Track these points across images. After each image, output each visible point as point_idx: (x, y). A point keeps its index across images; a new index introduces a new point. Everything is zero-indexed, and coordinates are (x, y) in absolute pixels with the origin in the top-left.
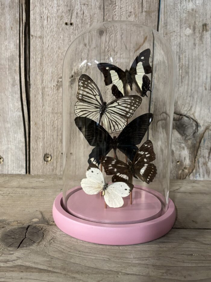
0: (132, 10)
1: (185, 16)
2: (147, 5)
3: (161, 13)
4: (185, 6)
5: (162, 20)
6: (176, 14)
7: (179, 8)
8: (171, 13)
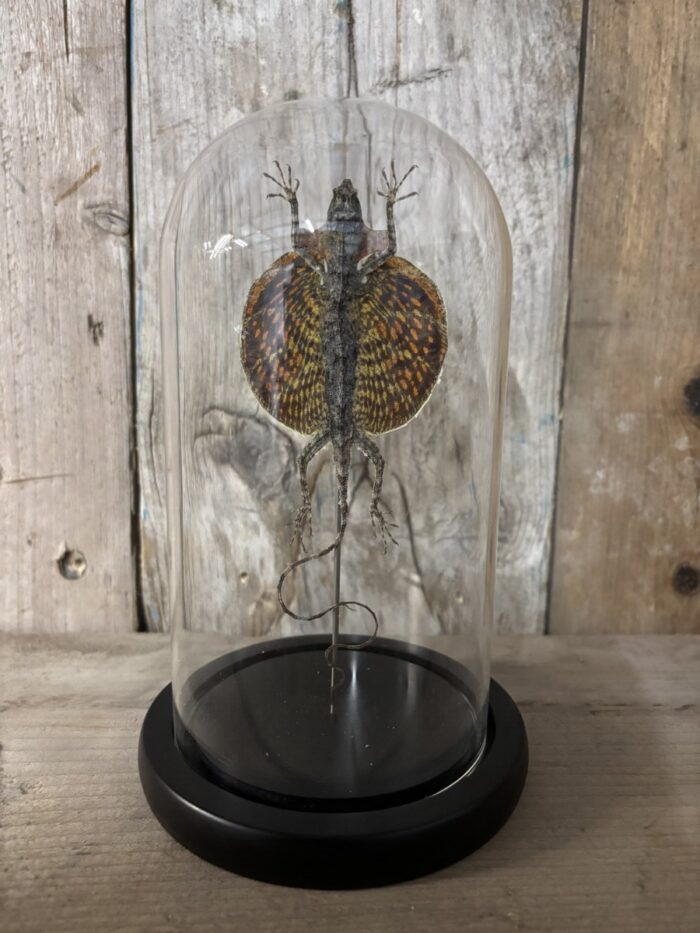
0: (33, 47)
1: (222, 66)
2: (84, 27)
3: (137, 56)
4: (220, 28)
5: (140, 80)
6: (187, 57)
7: (198, 37)
8: (173, 56)
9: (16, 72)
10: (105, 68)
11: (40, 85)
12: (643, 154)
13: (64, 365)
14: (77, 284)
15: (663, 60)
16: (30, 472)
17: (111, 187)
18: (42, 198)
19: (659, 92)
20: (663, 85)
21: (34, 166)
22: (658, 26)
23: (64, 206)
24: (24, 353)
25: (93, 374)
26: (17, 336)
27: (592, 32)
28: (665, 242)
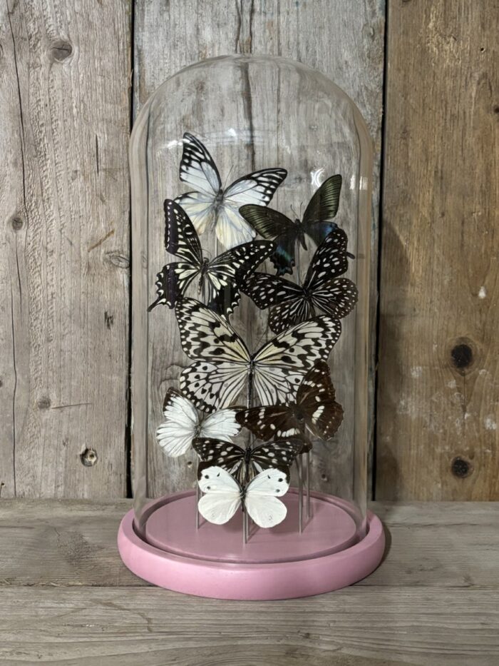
9: (69, 181)
10: (118, 179)
11: (82, 188)
12: (419, 220)
13: (90, 340)
14: (99, 295)
15: (429, 169)
16: (67, 402)
17: (120, 242)
18: (81, 248)
19: (427, 186)
20: (430, 182)
21: (78, 231)
22: (426, 150)
23: (93, 253)
24: (67, 334)
25: (106, 345)
26: (64, 324)
27: (388, 155)
28: (435, 268)
